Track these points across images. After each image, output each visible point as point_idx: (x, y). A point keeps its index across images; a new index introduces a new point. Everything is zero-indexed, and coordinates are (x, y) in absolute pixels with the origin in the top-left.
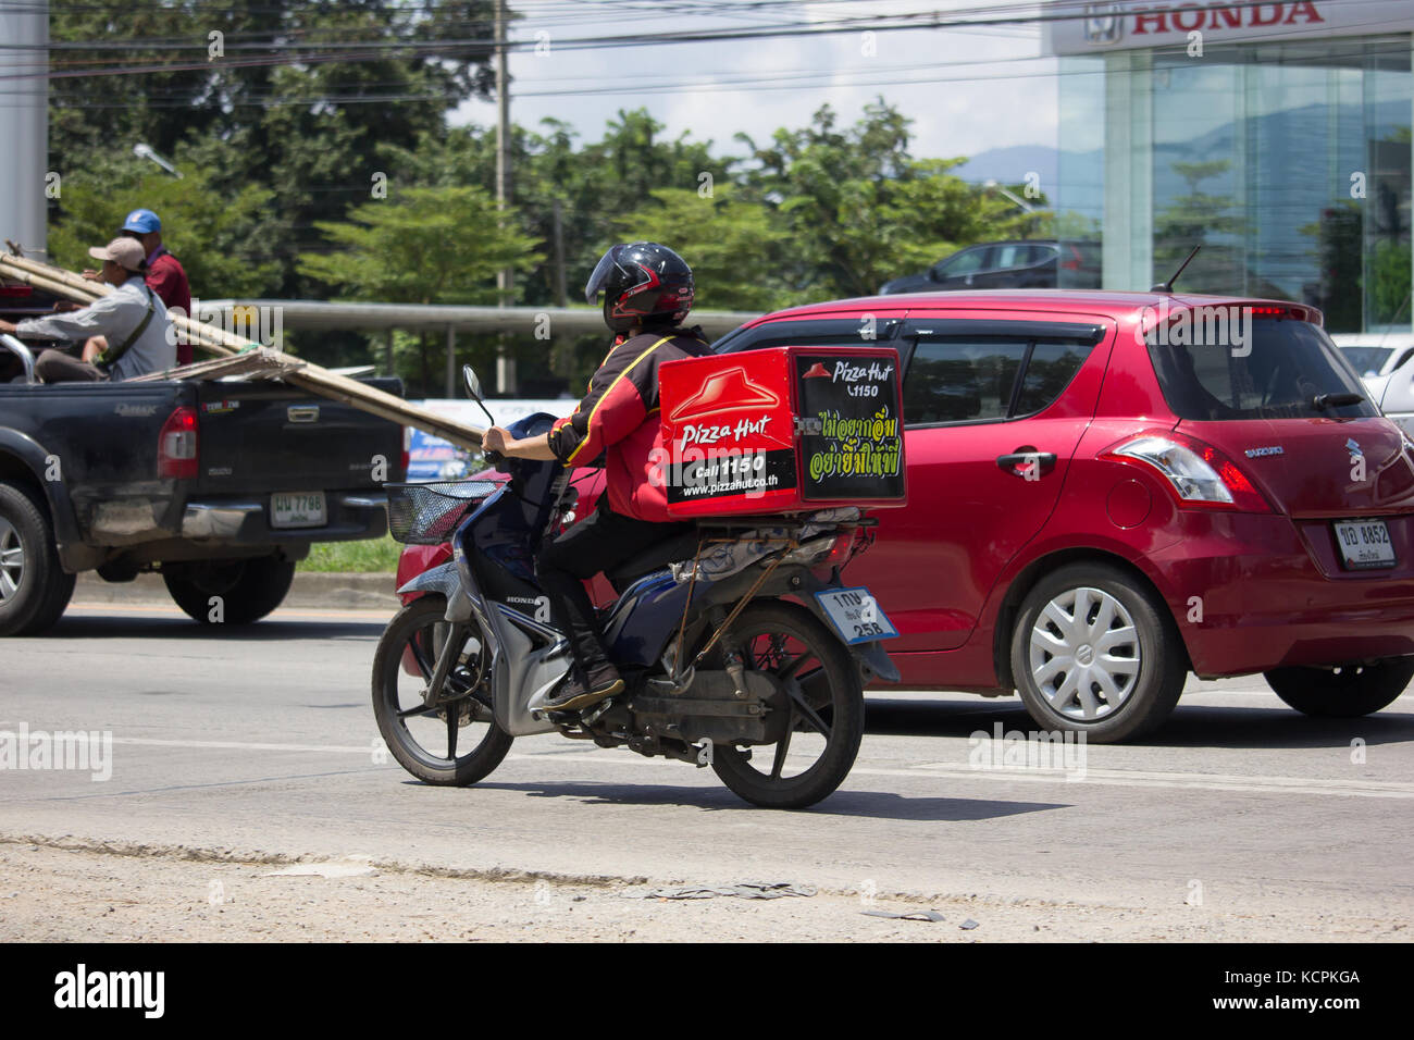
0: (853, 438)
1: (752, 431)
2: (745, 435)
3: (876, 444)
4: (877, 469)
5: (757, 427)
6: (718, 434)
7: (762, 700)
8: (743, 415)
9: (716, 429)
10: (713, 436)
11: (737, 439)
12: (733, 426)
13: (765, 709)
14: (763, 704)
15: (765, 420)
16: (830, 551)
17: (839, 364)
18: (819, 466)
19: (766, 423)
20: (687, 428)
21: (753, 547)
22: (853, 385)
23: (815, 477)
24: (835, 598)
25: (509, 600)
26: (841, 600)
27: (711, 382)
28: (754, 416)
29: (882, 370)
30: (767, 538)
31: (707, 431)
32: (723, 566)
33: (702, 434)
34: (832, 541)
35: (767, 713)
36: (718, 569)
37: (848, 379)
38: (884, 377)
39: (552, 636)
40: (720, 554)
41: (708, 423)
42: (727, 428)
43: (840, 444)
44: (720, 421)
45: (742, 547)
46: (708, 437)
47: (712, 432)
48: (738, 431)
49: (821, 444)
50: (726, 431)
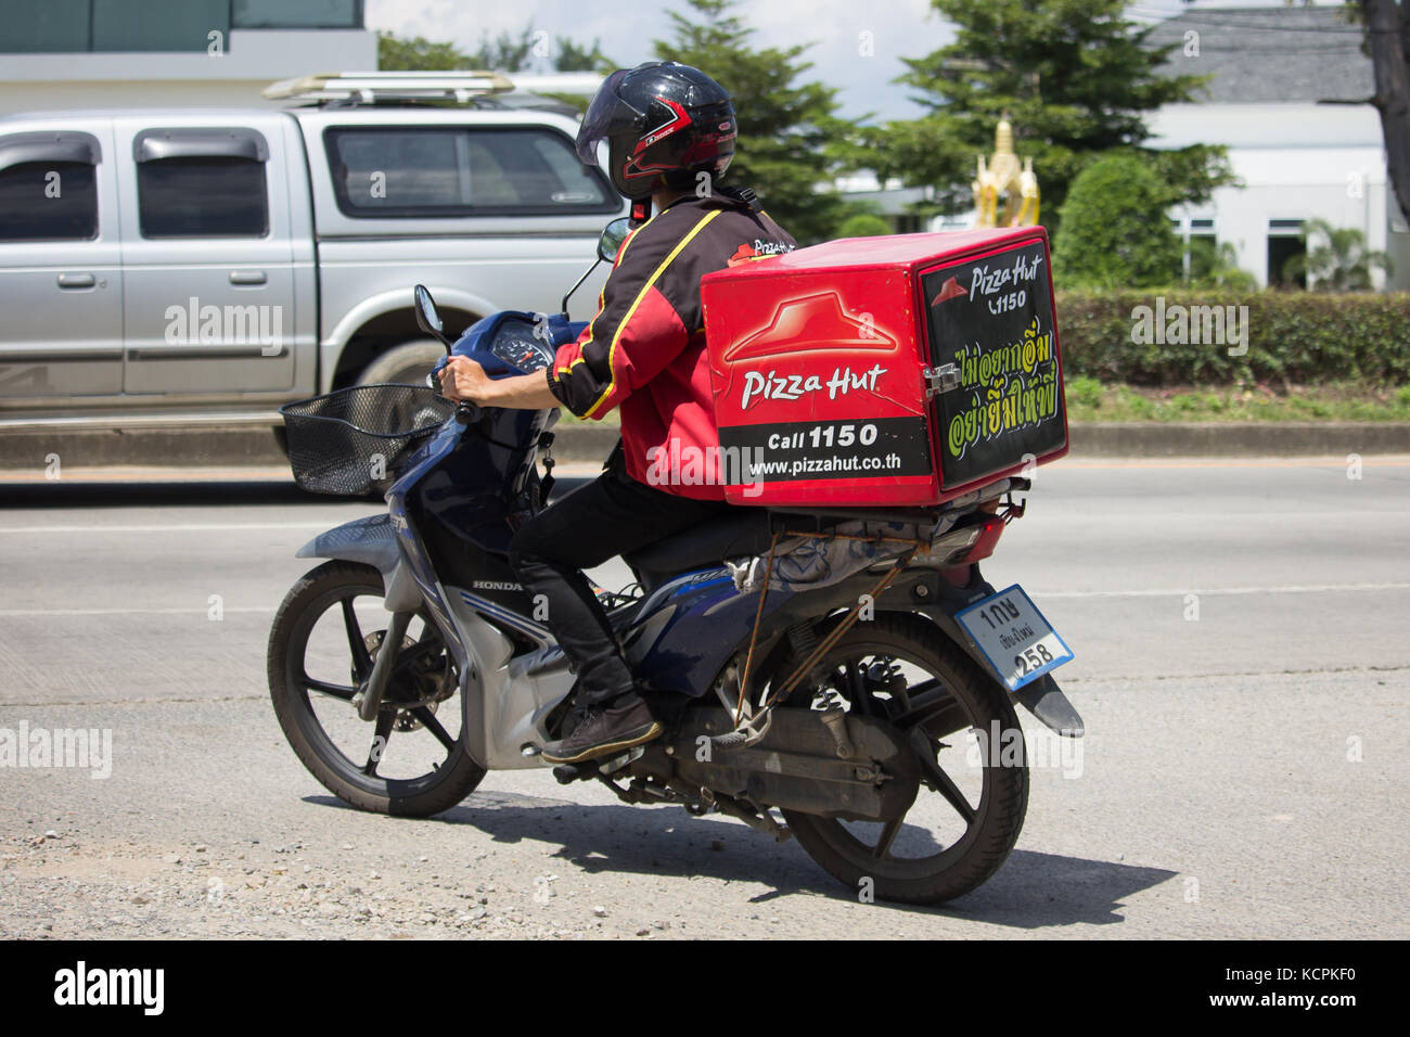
0: (999, 377)
1: (856, 385)
2: (844, 391)
3: (1028, 376)
4: (1031, 416)
5: (864, 381)
6: (801, 386)
7: (877, 762)
8: (842, 363)
9: (798, 379)
10: (793, 389)
11: (832, 395)
12: (825, 377)
13: (881, 777)
14: (878, 767)
15: (876, 371)
16: (972, 547)
17: (977, 271)
18: (960, 434)
19: (878, 376)
20: (750, 376)
21: (858, 546)
22: (994, 297)
23: (955, 452)
24: (984, 615)
25: (476, 584)
26: (991, 615)
27: (786, 311)
28: (860, 365)
29: (1029, 265)
30: (882, 535)
31: (783, 382)
32: (811, 572)
33: (774, 386)
34: (975, 533)
35: (885, 781)
36: (806, 575)
37: (989, 291)
38: (1031, 275)
39: (543, 637)
40: (806, 552)
41: (784, 369)
42: (816, 379)
43: (984, 391)
44: (806, 368)
45: (842, 545)
46: (785, 391)
47: (790, 383)
48: (833, 385)
49: (961, 400)
50: (813, 384)
